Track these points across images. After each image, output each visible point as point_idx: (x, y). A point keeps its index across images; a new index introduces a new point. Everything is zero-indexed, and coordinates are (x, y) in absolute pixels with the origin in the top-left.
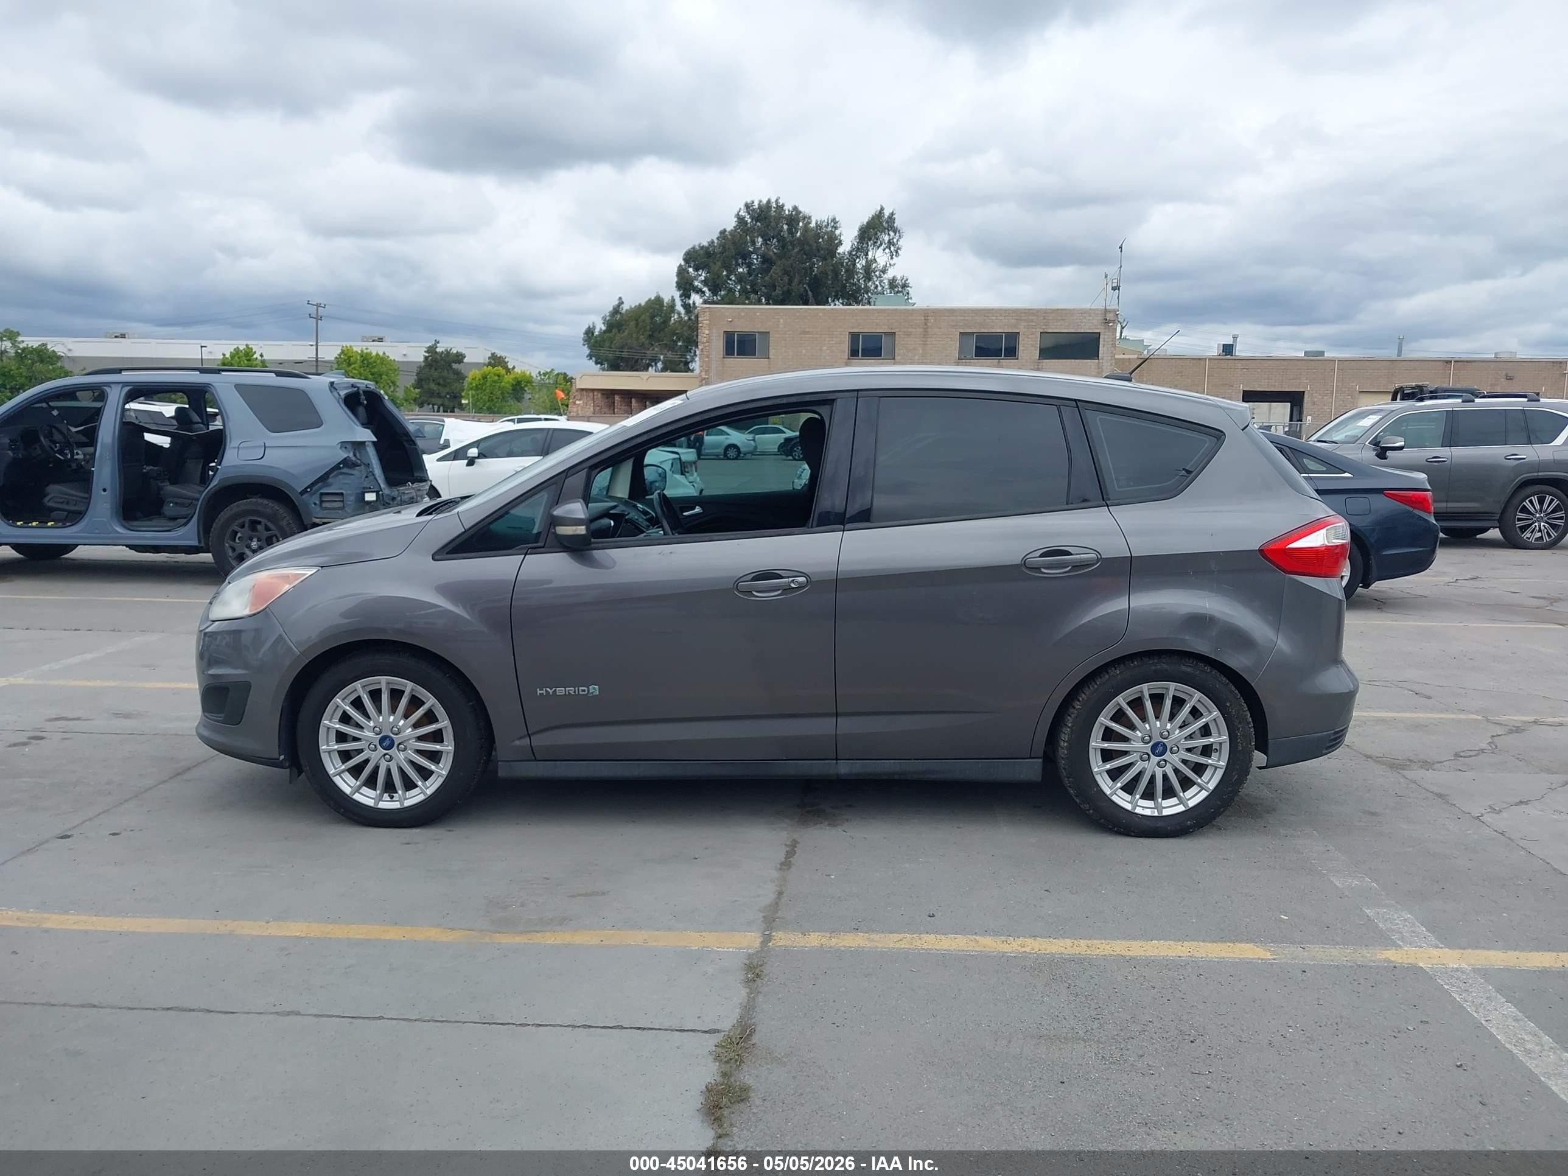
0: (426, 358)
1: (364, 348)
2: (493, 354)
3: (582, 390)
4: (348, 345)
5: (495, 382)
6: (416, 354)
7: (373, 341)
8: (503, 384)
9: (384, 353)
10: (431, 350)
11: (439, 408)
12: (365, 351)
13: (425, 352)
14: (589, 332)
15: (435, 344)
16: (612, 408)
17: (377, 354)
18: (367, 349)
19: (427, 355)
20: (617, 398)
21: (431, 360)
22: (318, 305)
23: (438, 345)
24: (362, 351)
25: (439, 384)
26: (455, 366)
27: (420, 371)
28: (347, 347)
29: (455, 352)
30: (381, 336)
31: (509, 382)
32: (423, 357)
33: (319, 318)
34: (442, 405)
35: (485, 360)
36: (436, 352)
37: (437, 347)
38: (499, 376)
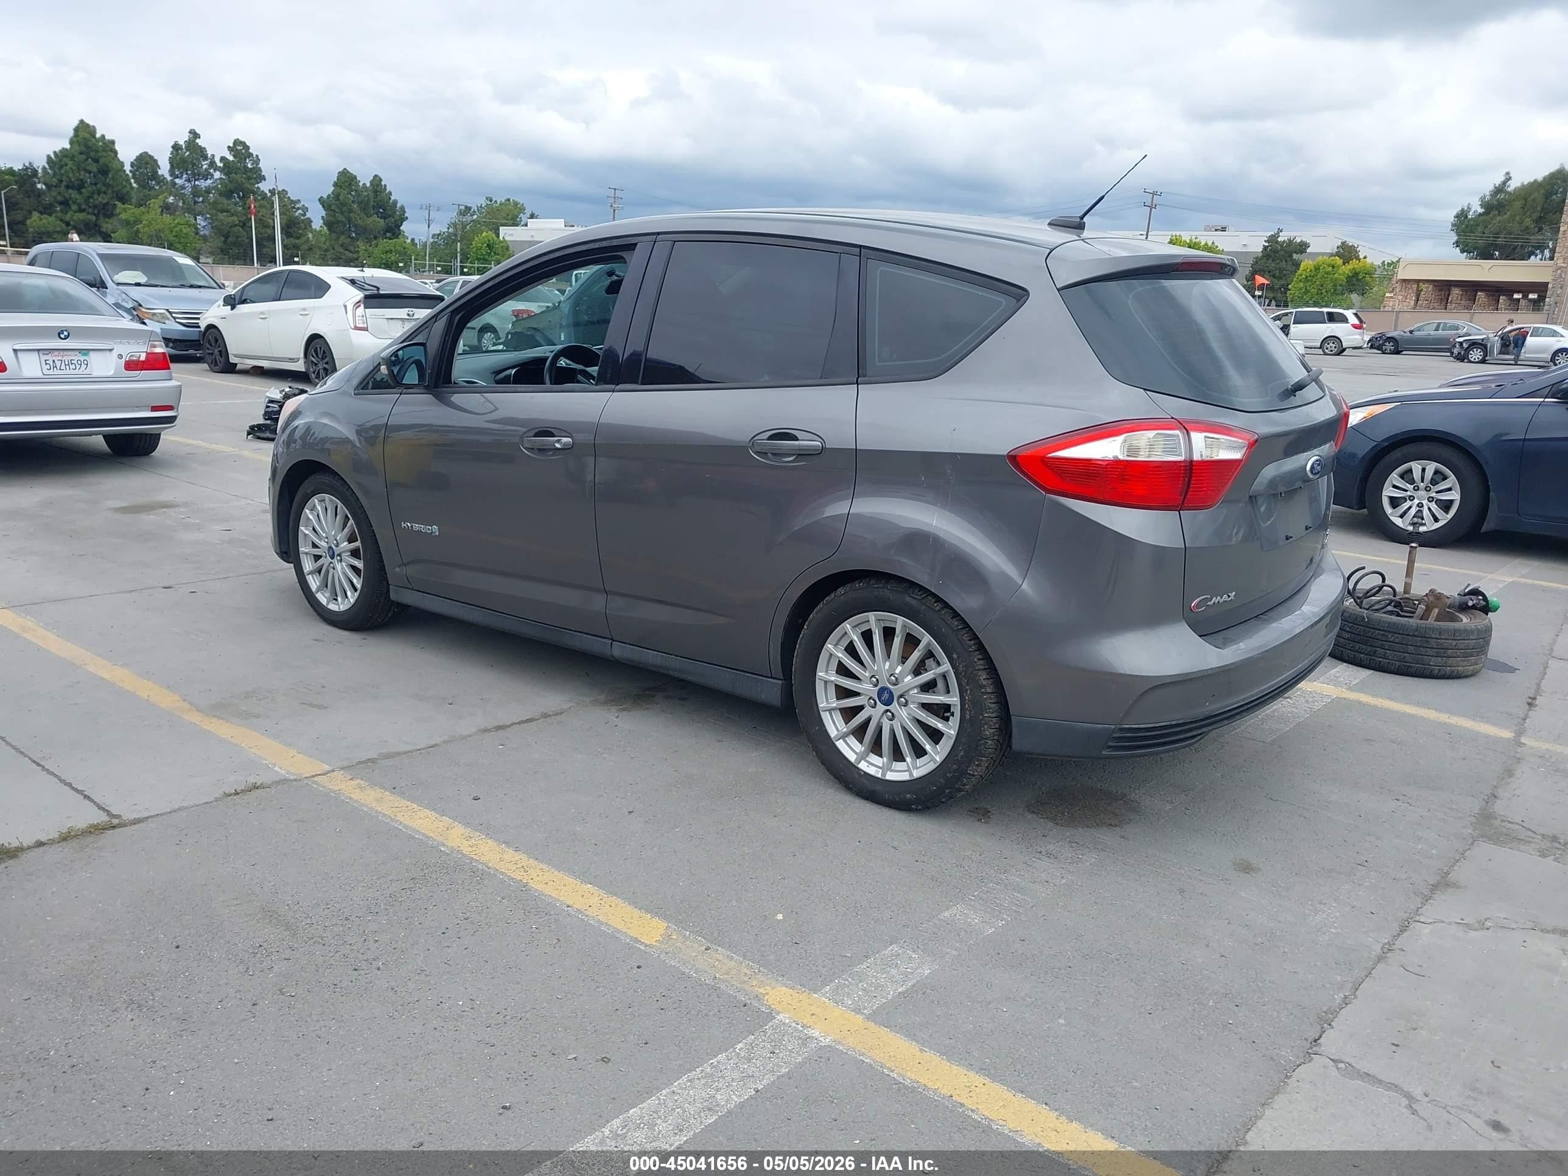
0: (1265, 248)
1: (1194, 237)
2: (1343, 243)
3: (1404, 281)
4: (1178, 234)
5: (1328, 273)
6: (1256, 244)
7: (1216, 230)
8: (1336, 275)
9: (1213, 243)
10: (1272, 239)
11: (1271, 301)
12: (1194, 240)
13: (1265, 241)
14: (1462, 215)
15: (1278, 233)
16: (1444, 303)
17: (1206, 244)
18: (1196, 238)
19: (1267, 244)
20: (1456, 292)
21: (1271, 250)
22: (1154, 194)
23: (1281, 234)
24: (1191, 241)
25: (1274, 276)
26: (1295, 256)
27: (1257, 262)
28: (1176, 236)
29: (1298, 241)
30: (1224, 225)
31: (1344, 273)
32: (1262, 247)
33: (1152, 207)
34: (1274, 298)
35: (1332, 250)
36: (1277, 242)
37: (1279, 236)
38: (1333, 267)
